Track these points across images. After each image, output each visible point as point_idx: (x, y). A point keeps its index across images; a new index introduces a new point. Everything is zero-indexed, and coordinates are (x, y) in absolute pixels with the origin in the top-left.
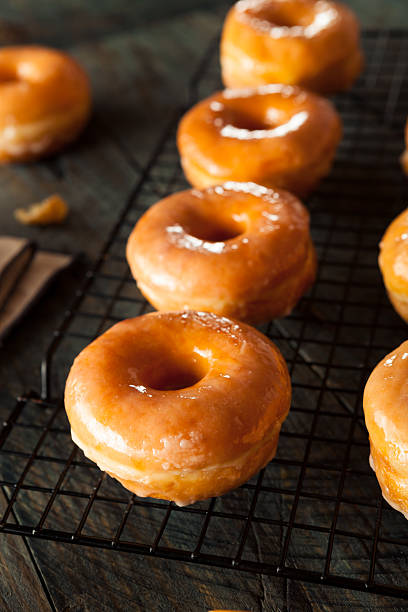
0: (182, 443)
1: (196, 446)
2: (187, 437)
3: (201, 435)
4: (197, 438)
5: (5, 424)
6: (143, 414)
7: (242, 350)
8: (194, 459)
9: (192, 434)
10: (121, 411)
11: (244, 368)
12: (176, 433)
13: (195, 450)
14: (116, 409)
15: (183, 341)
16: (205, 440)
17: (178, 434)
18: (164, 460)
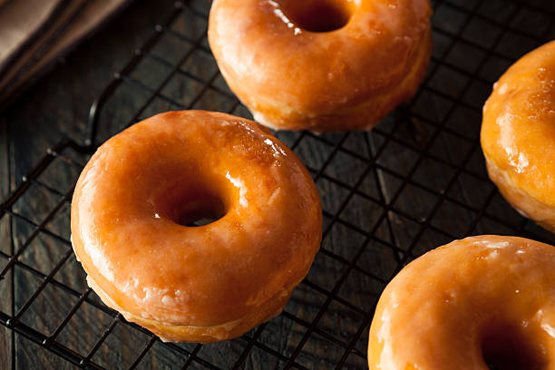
0: (165, 299)
1: (179, 306)
2: (172, 294)
3: (187, 297)
4: (181, 298)
5: (24, 179)
6: (136, 252)
7: (270, 202)
8: (175, 318)
9: (178, 292)
10: (116, 238)
11: (264, 224)
12: (162, 287)
13: (177, 310)
14: (111, 235)
15: (218, 162)
16: (191, 303)
17: (163, 288)
18: (144, 310)
